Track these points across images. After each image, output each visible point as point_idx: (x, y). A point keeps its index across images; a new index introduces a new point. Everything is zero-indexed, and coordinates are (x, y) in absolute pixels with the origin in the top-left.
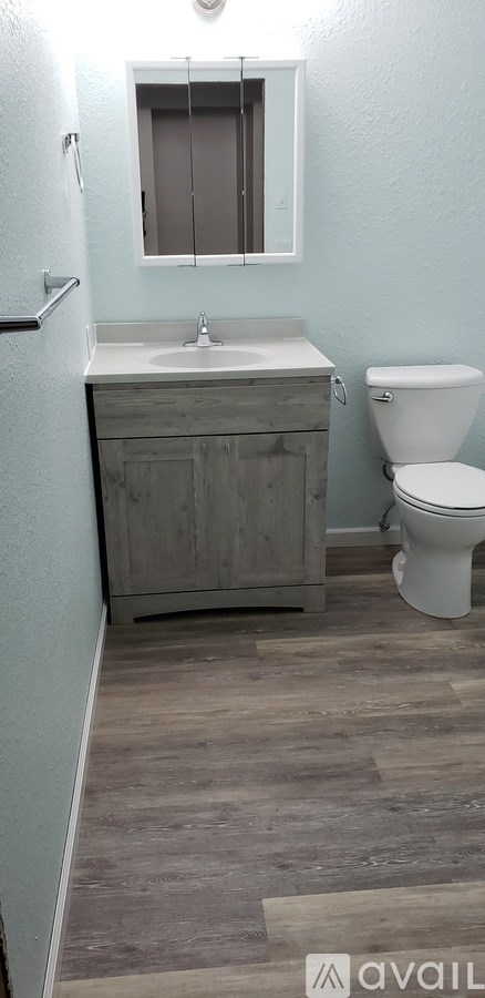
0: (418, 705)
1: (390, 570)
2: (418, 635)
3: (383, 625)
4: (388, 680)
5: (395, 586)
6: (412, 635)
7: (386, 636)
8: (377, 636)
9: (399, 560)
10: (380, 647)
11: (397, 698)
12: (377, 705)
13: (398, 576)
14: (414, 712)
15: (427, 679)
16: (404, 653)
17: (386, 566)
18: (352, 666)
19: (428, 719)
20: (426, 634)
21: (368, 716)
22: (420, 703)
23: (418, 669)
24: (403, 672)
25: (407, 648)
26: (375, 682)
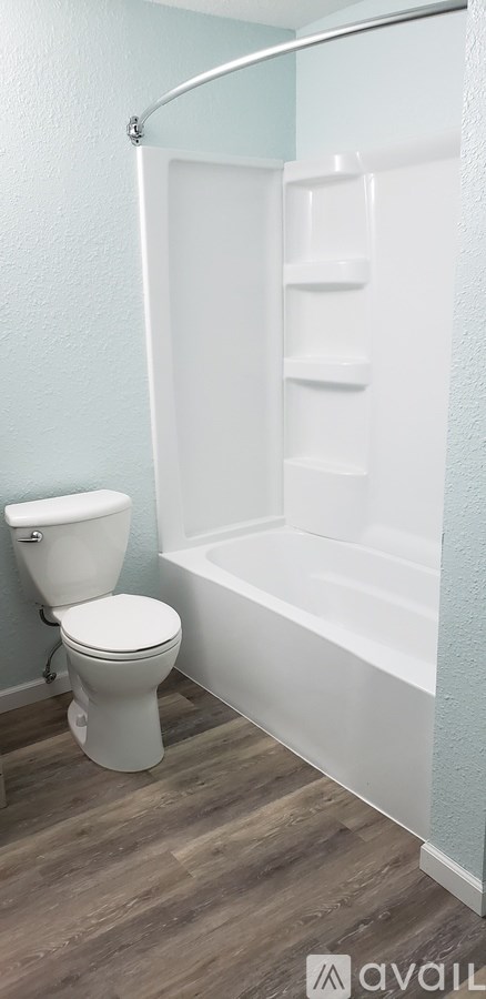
0: (146, 896)
1: (67, 727)
2: (120, 802)
3: (79, 802)
4: (105, 875)
5: (78, 746)
6: (114, 804)
7: (87, 814)
8: (75, 819)
9: (75, 713)
10: (83, 833)
11: (120, 896)
12: (101, 915)
13: (80, 733)
14: (145, 908)
15: (146, 857)
16: (112, 831)
17: (60, 723)
18: (58, 872)
19: (161, 913)
20: (129, 798)
21: (96, 935)
22: (148, 893)
23: (132, 848)
24: (118, 857)
25: (112, 824)
26: (90, 883)
